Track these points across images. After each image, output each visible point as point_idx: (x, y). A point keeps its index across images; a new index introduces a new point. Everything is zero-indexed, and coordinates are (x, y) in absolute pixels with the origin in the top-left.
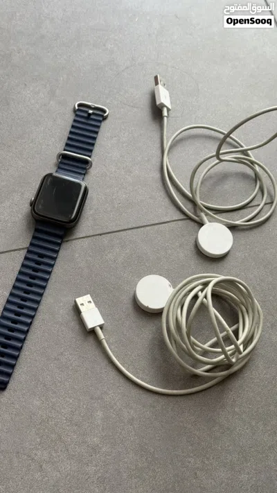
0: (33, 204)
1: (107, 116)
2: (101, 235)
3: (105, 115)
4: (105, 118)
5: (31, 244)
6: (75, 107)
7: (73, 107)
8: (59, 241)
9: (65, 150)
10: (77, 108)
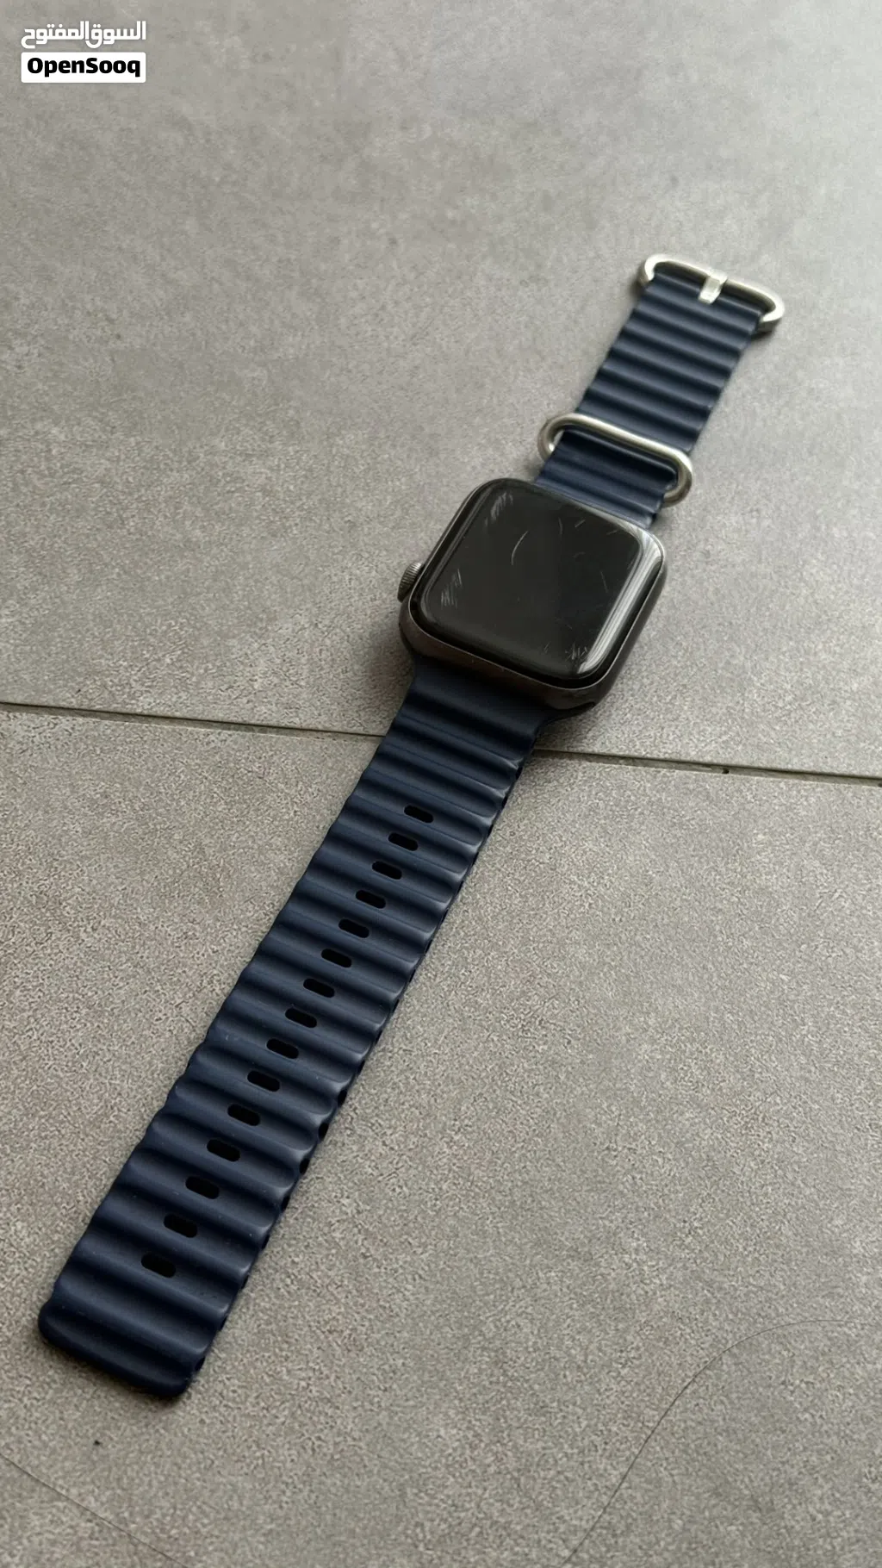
0: (412, 589)
1: (774, 323)
2: (726, 769)
3: (768, 318)
4: (764, 332)
5: (396, 728)
6: (641, 271)
7: (631, 271)
8: (512, 764)
9: (578, 410)
10: (650, 275)
